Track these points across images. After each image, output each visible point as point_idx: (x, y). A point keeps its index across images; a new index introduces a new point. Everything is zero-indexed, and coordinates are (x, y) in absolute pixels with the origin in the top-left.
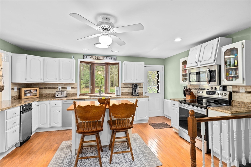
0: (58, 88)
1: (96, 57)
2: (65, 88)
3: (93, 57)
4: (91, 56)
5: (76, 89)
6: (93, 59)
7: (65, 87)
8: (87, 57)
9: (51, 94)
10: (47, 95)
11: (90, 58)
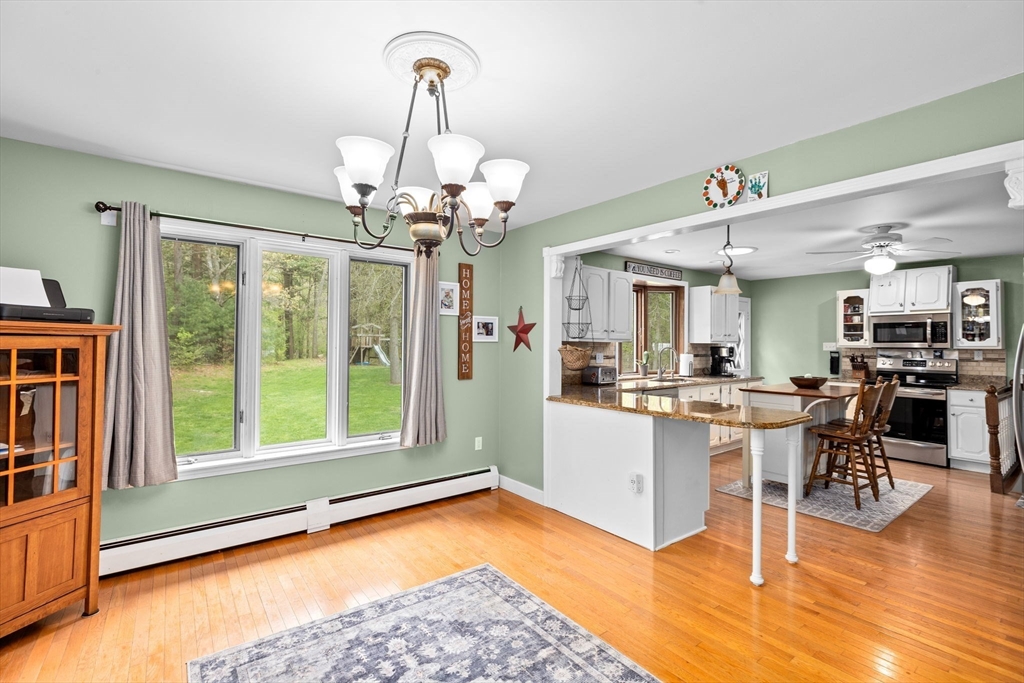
1: (649, 267)
3: (643, 269)
4: (639, 265)
7: (591, 354)
11: (637, 271)
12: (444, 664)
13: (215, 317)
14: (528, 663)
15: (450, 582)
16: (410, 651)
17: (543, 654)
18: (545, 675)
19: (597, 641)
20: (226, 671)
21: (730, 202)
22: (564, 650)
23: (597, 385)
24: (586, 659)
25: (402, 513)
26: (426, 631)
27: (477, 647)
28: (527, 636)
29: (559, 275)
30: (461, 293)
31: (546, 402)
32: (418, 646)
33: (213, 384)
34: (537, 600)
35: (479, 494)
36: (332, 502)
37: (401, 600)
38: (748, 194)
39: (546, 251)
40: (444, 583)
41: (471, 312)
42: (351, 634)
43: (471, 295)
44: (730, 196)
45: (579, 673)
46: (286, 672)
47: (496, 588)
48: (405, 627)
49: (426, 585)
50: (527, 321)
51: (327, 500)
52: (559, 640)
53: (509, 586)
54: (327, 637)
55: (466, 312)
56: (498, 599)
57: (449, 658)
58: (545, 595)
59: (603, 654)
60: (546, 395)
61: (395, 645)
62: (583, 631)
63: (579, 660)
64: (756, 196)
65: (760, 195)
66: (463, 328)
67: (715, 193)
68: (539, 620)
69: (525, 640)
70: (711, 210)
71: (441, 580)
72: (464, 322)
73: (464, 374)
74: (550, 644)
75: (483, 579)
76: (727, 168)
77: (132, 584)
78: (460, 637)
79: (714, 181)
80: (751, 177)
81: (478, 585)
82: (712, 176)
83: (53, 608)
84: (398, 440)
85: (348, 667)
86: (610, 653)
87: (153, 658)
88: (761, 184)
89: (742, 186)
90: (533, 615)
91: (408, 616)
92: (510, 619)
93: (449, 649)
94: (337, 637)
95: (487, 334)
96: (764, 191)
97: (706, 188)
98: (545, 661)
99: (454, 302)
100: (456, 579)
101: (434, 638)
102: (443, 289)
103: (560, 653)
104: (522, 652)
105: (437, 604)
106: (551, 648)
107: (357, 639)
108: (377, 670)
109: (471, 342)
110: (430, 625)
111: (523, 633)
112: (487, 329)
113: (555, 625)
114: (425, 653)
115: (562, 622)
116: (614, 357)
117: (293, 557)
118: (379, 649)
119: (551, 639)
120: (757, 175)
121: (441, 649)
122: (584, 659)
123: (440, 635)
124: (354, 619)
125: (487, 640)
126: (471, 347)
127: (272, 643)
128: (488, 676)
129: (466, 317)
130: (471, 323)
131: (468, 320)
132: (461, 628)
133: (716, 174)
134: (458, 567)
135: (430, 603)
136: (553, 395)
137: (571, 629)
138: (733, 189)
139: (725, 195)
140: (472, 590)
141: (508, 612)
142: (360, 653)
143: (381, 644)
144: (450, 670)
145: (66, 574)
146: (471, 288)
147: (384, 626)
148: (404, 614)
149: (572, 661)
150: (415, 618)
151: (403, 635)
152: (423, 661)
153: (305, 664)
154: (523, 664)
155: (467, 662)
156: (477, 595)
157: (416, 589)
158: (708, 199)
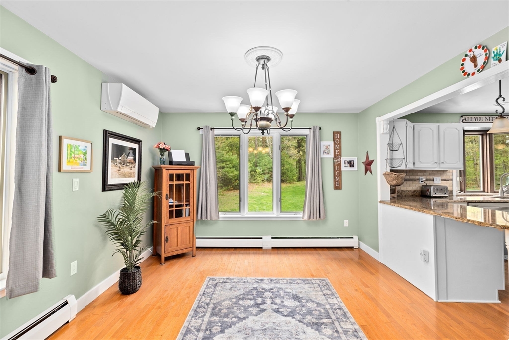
0: (418, 179)
1: (487, 117)
2: (430, 180)
3: (480, 119)
4: (476, 117)
5: (450, 182)
6: (480, 122)
7: (431, 177)
8: (470, 120)
9: (409, 191)
10: (402, 193)
11: (474, 122)
12: (280, 307)
13: (269, 163)
14: (315, 321)
15: (303, 281)
16: (271, 298)
17: (325, 320)
18: (319, 328)
19: (357, 327)
20: (215, 282)
21: (478, 71)
22: (336, 323)
23: (431, 197)
24: (344, 331)
25: (303, 249)
26: (282, 294)
27: (297, 307)
28: (323, 311)
29: (385, 132)
30: (334, 147)
31: (379, 204)
32: (275, 298)
33: (267, 191)
34: (339, 300)
35: (346, 249)
36: (273, 238)
37: (280, 281)
38: (492, 61)
39: (378, 119)
40: (301, 280)
41: (341, 155)
42: (255, 285)
43: (341, 147)
44: (479, 67)
45: (336, 334)
46: (229, 289)
47: (323, 289)
48: (275, 290)
49: (294, 279)
50: (371, 159)
51: (271, 237)
52: (337, 318)
53: (330, 290)
54: (248, 284)
55: (337, 155)
56: (321, 293)
57: (284, 306)
58: (346, 300)
59: (356, 333)
60: (379, 200)
61: (268, 294)
62: (353, 320)
63: (340, 330)
64: (497, 62)
65: (500, 61)
66: (336, 164)
67: (469, 67)
68: (334, 307)
69: (320, 312)
70: (466, 78)
71: (301, 278)
72: (336, 161)
73: (338, 186)
74: (331, 318)
75: (320, 284)
76: (476, 48)
77: (206, 252)
78: (293, 301)
79: (468, 59)
80: (493, 49)
81: (316, 285)
82: (466, 55)
83: (185, 251)
84: (302, 216)
85: (248, 295)
86: (360, 334)
87: (201, 273)
88: (501, 53)
89: (487, 58)
90: (332, 305)
91: (279, 286)
92: (320, 302)
93: (286, 303)
94: (251, 285)
95: (351, 167)
96: (503, 57)
97: (462, 65)
98: (323, 323)
99: (331, 151)
100: (308, 280)
101: (283, 297)
102: (324, 145)
103: (333, 323)
104: (315, 316)
105: (293, 287)
106: (330, 320)
107: (256, 288)
108: (256, 300)
109: (341, 171)
110: (285, 292)
111: (322, 310)
112: (351, 164)
113: (340, 312)
114: (276, 301)
115: (345, 312)
116: (452, 180)
117: (254, 255)
118: (261, 294)
119: (333, 317)
120: (498, 47)
121: (283, 302)
122: (343, 331)
123: (286, 297)
124: (259, 281)
125: (303, 306)
126: (341, 173)
127: (230, 280)
128: (294, 318)
129: (338, 158)
130: (341, 161)
131: (339, 160)
132: (296, 298)
133: (469, 54)
134: (313, 276)
135: (290, 285)
136: (383, 200)
137: (347, 317)
138: (480, 61)
139: (476, 66)
140: (312, 286)
141: (321, 299)
142: (255, 293)
143: (263, 292)
144: (280, 310)
145: (188, 242)
146: (340, 143)
147: (268, 287)
148: (278, 285)
149: (336, 328)
150: (281, 288)
151: (272, 292)
152: (273, 303)
153: (236, 289)
154: (312, 320)
155: (290, 310)
156: (312, 289)
157: (289, 278)
158: (464, 72)
